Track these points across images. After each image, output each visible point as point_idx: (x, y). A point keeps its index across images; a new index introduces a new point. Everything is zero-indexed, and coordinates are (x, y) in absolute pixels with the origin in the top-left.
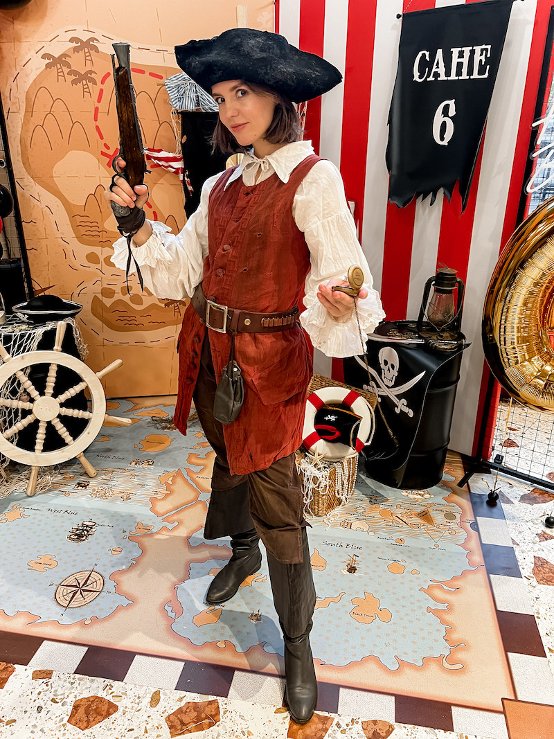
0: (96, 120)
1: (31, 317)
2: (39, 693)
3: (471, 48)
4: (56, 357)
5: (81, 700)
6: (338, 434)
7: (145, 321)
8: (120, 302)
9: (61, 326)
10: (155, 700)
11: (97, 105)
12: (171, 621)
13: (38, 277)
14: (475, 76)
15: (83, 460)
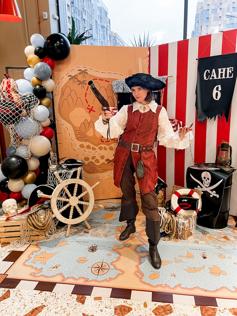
0: (86, 97)
1: (68, 166)
2: (99, 305)
3: (226, 68)
4: (77, 181)
5: (117, 307)
6: (190, 206)
7: (100, 169)
8: (91, 162)
9: (79, 169)
10: (145, 305)
11: (86, 92)
12: (141, 279)
13: (61, 154)
14: (228, 77)
15: (86, 222)
